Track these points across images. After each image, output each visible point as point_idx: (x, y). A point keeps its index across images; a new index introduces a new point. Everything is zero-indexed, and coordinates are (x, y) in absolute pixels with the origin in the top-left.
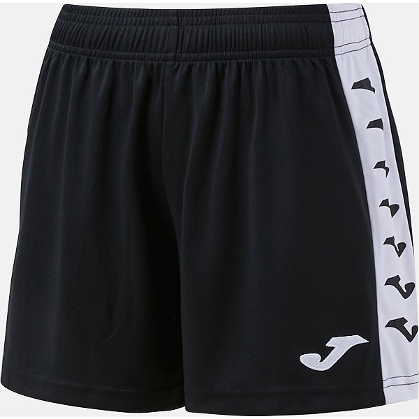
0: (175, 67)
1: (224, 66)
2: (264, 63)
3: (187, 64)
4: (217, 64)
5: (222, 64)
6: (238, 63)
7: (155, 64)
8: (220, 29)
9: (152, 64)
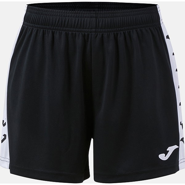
0: (96, 35)
1: (117, 34)
2: (136, 31)
3: (101, 34)
4: (114, 34)
5: (117, 33)
6: (124, 32)
7: (86, 34)
8: (115, 19)
9: (85, 34)
